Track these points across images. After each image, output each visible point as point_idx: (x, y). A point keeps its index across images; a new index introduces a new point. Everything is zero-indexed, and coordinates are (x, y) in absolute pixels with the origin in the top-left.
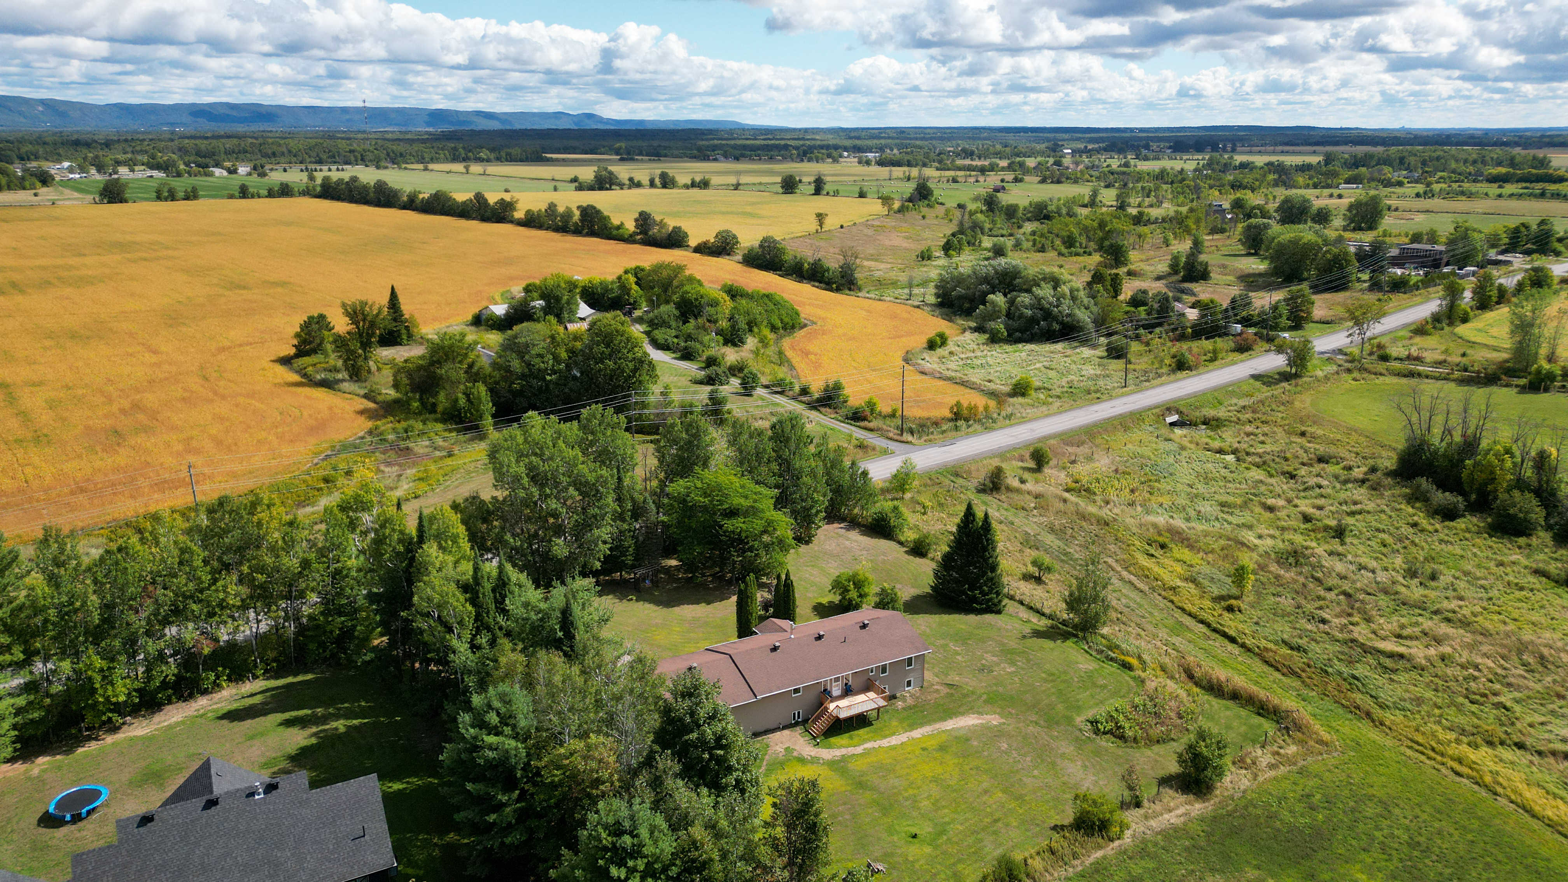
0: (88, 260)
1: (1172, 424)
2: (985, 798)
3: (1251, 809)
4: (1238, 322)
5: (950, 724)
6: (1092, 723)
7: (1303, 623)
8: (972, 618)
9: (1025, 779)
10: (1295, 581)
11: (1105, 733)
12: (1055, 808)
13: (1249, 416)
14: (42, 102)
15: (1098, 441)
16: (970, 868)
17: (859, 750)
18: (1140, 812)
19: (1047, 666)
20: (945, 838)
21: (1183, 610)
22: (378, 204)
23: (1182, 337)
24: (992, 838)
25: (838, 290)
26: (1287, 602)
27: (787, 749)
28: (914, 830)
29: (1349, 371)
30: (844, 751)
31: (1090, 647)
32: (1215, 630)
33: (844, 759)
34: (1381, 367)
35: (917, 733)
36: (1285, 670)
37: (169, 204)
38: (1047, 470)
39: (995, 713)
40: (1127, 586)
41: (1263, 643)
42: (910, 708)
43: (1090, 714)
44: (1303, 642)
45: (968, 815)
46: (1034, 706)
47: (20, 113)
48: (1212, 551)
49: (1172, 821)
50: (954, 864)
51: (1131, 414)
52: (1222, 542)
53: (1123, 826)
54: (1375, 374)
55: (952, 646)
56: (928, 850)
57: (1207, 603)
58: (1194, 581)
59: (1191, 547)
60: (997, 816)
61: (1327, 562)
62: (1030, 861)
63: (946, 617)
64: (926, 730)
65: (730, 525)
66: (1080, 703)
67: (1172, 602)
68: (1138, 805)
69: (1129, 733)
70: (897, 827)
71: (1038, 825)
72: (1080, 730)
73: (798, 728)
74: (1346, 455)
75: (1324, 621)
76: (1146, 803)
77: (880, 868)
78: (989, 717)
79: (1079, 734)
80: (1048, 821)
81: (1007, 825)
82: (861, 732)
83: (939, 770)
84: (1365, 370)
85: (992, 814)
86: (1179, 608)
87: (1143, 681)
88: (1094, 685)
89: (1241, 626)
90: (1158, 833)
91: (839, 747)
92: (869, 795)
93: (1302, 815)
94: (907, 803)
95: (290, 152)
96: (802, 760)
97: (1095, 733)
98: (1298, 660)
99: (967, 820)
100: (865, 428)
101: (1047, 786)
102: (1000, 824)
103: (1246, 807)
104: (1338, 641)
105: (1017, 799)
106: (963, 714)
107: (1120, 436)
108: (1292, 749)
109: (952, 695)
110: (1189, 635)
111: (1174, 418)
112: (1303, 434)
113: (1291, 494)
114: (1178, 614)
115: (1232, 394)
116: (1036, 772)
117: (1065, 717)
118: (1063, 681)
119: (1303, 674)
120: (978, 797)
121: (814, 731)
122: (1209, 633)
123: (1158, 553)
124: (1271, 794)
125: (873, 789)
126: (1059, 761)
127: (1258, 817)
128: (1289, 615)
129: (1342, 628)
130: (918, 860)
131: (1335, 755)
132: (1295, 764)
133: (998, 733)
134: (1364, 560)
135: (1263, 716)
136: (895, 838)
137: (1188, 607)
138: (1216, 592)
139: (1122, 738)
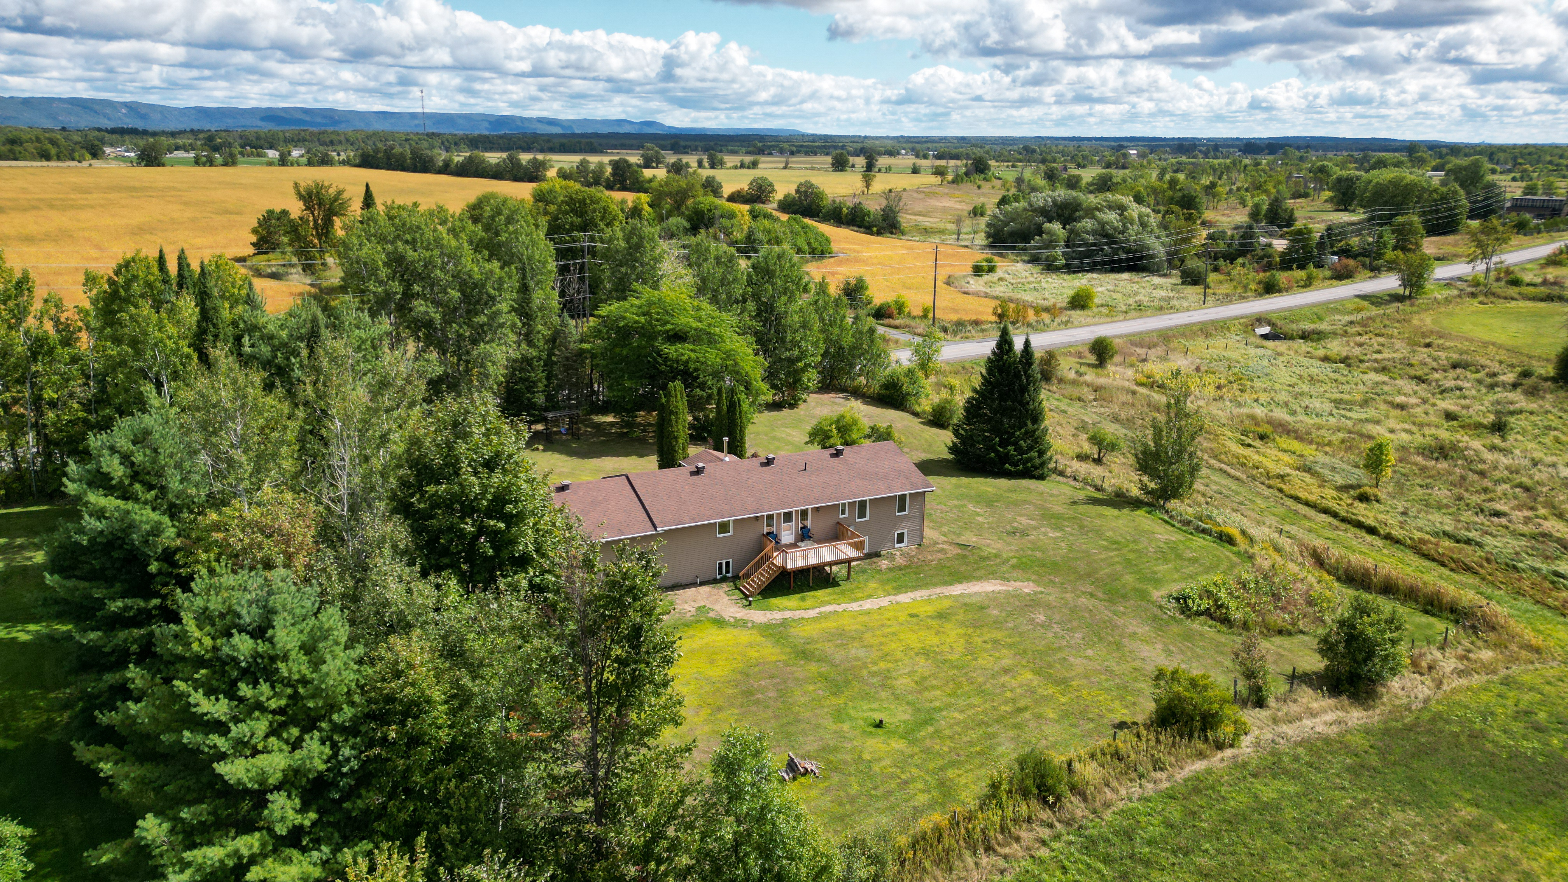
0: (95, 196)
1: (1265, 337)
2: (1004, 679)
3: (1441, 724)
4: (1334, 254)
5: (957, 589)
6: (1177, 599)
7: (1467, 516)
8: (1004, 483)
9: (1071, 659)
10: (1450, 474)
11: (1199, 614)
12: (1122, 698)
13: (1359, 329)
14: (125, 105)
15: (1174, 344)
16: (970, 775)
17: (812, 613)
18: (1263, 714)
19: (1109, 534)
20: (930, 729)
21: (1297, 499)
22: (415, 170)
23: (1269, 267)
24: (1011, 733)
25: (879, 233)
26: (1442, 493)
27: (699, 609)
28: (877, 717)
29: (1473, 295)
30: (788, 614)
31: (1171, 517)
32: (1344, 520)
33: (785, 623)
34: (1513, 291)
35: (904, 598)
36: (1453, 565)
37: (207, 169)
38: (1110, 368)
39: (1028, 580)
40: (1218, 474)
41: (1417, 535)
42: (900, 568)
43: (1174, 588)
44: (1472, 534)
45: (976, 701)
46: (1089, 575)
47: (105, 116)
48: (1329, 444)
49: (1318, 729)
50: (941, 769)
51: (1213, 322)
52: (1341, 435)
53: (1241, 730)
54: (1506, 298)
55: (971, 507)
56: (899, 745)
57: (1330, 492)
58: (1308, 470)
59: (1299, 438)
60: (1022, 704)
61: (1488, 456)
62: (1077, 766)
63: (965, 480)
64: (923, 593)
65: (672, 350)
66: (1159, 575)
67: (1281, 490)
68: (1260, 703)
69: (1237, 615)
70: (852, 712)
71: (1092, 720)
72: (1160, 607)
73: (724, 585)
74: (1488, 362)
75: (1497, 514)
76: (1271, 702)
77: (809, 767)
78: (1018, 584)
79: (1159, 613)
80: (1109, 715)
81: (1039, 717)
82: (820, 593)
83: (933, 640)
84: (1494, 294)
85: (1014, 701)
86: (1291, 497)
87: (1251, 557)
88: (1180, 557)
89: (1381, 517)
90: (1300, 744)
91: (780, 610)
92: (813, 668)
93: (1525, 737)
94: (874, 680)
95: (348, 140)
96: (719, 622)
97: (1183, 613)
98: (1471, 555)
99: (971, 706)
100: (889, 326)
101: (1108, 671)
102: (1027, 715)
103: (1433, 720)
104: (1523, 535)
105: (1057, 683)
106: (980, 579)
107: (1201, 342)
108: (1486, 655)
109: (965, 557)
110: (1308, 524)
111: (1266, 330)
112: (1428, 345)
113: (1425, 394)
114: (1290, 502)
115: (1336, 311)
116: (1090, 652)
117: (1135, 589)
118: (1132, 551)
119: (1482, 571)
120: (993, 677)
121: (748, 586)
122: (1335, 522)
123: (1257, 443)
124: (1467, 707)
125: (822, 660)
126: (1126, 642)
127: (1456, 735)
128: (1447, 506)
129: (1527, 520)
130: (879, 760)
131: (1555, 664)
132: (1494, 672)
133: (1032, 603)
134: (1538, 455)
135: (1433, 615)
136: (846, 727)
137: (1303, 495)
138: (1340, 481)
139: (1226, 621)
